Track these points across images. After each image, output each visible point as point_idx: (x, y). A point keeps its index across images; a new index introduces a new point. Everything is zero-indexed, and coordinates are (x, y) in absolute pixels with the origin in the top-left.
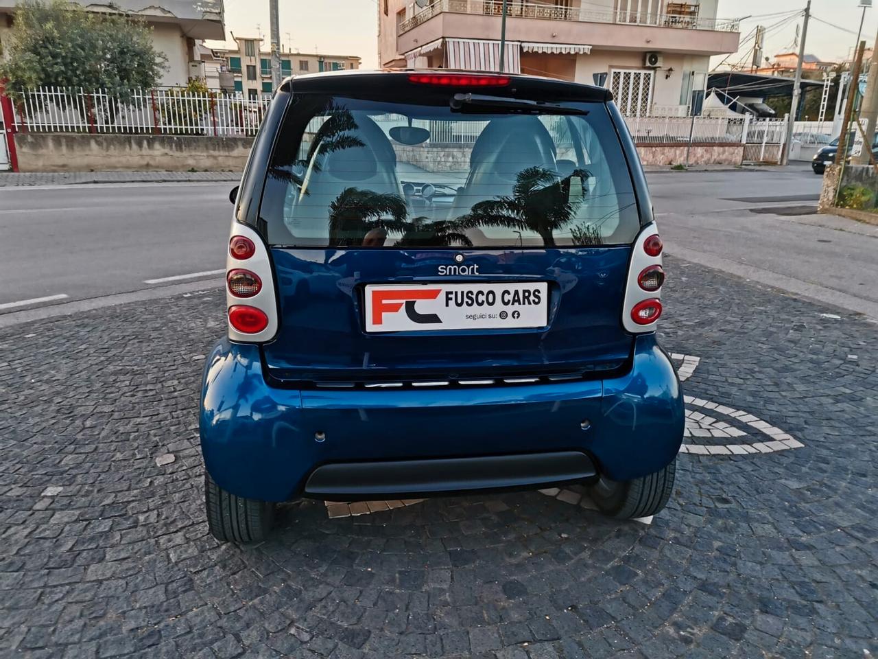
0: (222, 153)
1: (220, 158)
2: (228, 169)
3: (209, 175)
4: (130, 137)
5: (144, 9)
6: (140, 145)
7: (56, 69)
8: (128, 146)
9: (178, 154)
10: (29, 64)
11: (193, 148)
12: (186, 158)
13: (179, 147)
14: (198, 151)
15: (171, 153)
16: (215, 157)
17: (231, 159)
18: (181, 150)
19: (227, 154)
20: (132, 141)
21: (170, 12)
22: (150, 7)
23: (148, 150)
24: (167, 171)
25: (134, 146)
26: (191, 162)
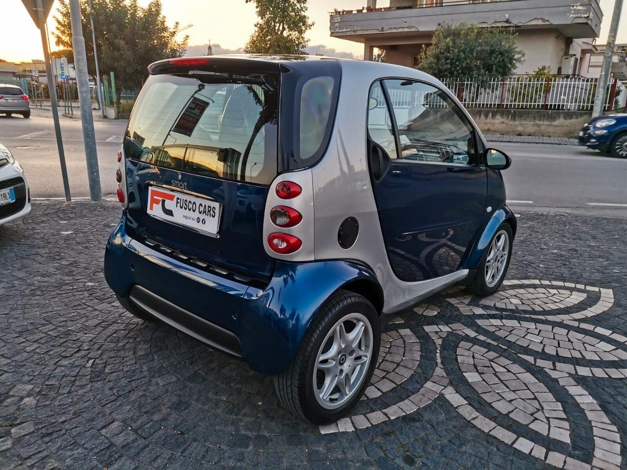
0: (545, 123)
1: (543, 126)
2: (547, 135)
3: (530, 139)
4: (481, 110)
5: (530, 21)
6: (486, 116)
7: (445, 67)
8: (478, 117)
9: (511, 123)
10: (430, 65)
11: (524, 118)
12: (517, 126)
13: (514, 118)
14: (527, 121)
15: (507, 122)
16: (539, 126)
17: (551, 127)
18: (515, 120)
19: (549, 123)
20: (482, 113)
21: (548, 21)
22: (534, 19)
23: (491, 119)
24: (501, 134)
25: (483, 117)
26: (520, 129)
